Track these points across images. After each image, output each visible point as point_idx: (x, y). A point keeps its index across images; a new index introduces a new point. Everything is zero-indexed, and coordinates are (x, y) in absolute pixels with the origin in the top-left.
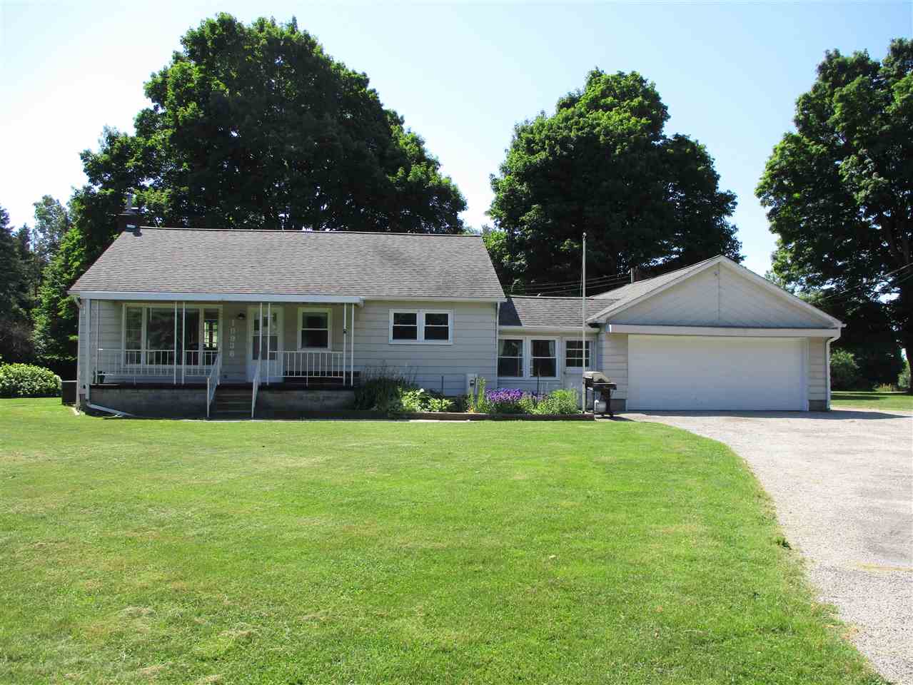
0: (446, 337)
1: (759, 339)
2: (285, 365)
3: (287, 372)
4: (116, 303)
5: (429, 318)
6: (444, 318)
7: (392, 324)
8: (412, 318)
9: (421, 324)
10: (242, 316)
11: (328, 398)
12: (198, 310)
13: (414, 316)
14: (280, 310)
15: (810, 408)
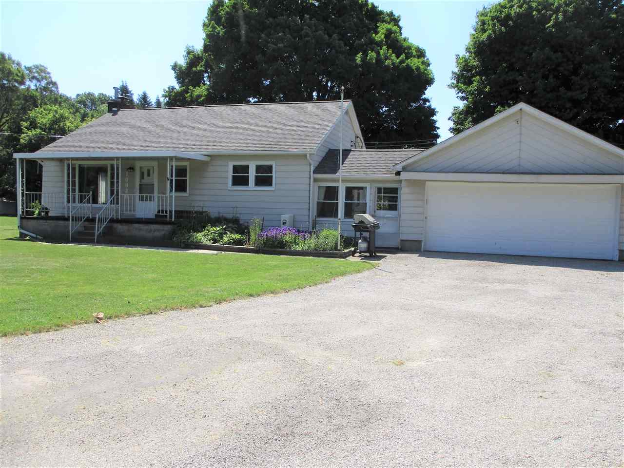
0: (270, 184)
1: (580, 186)
2: (159, 206)
3: (159, 210)
4: (61, 160)
5: (259, 169)
6: (269, 169)
7: (230, 174)
8: (246, 169)
9: (252, 174)
10: (132, 169)
11: (158, 230)
12: (107, 165)
13: (247, 167)
14: (155, 164)
15: (619, 258)
